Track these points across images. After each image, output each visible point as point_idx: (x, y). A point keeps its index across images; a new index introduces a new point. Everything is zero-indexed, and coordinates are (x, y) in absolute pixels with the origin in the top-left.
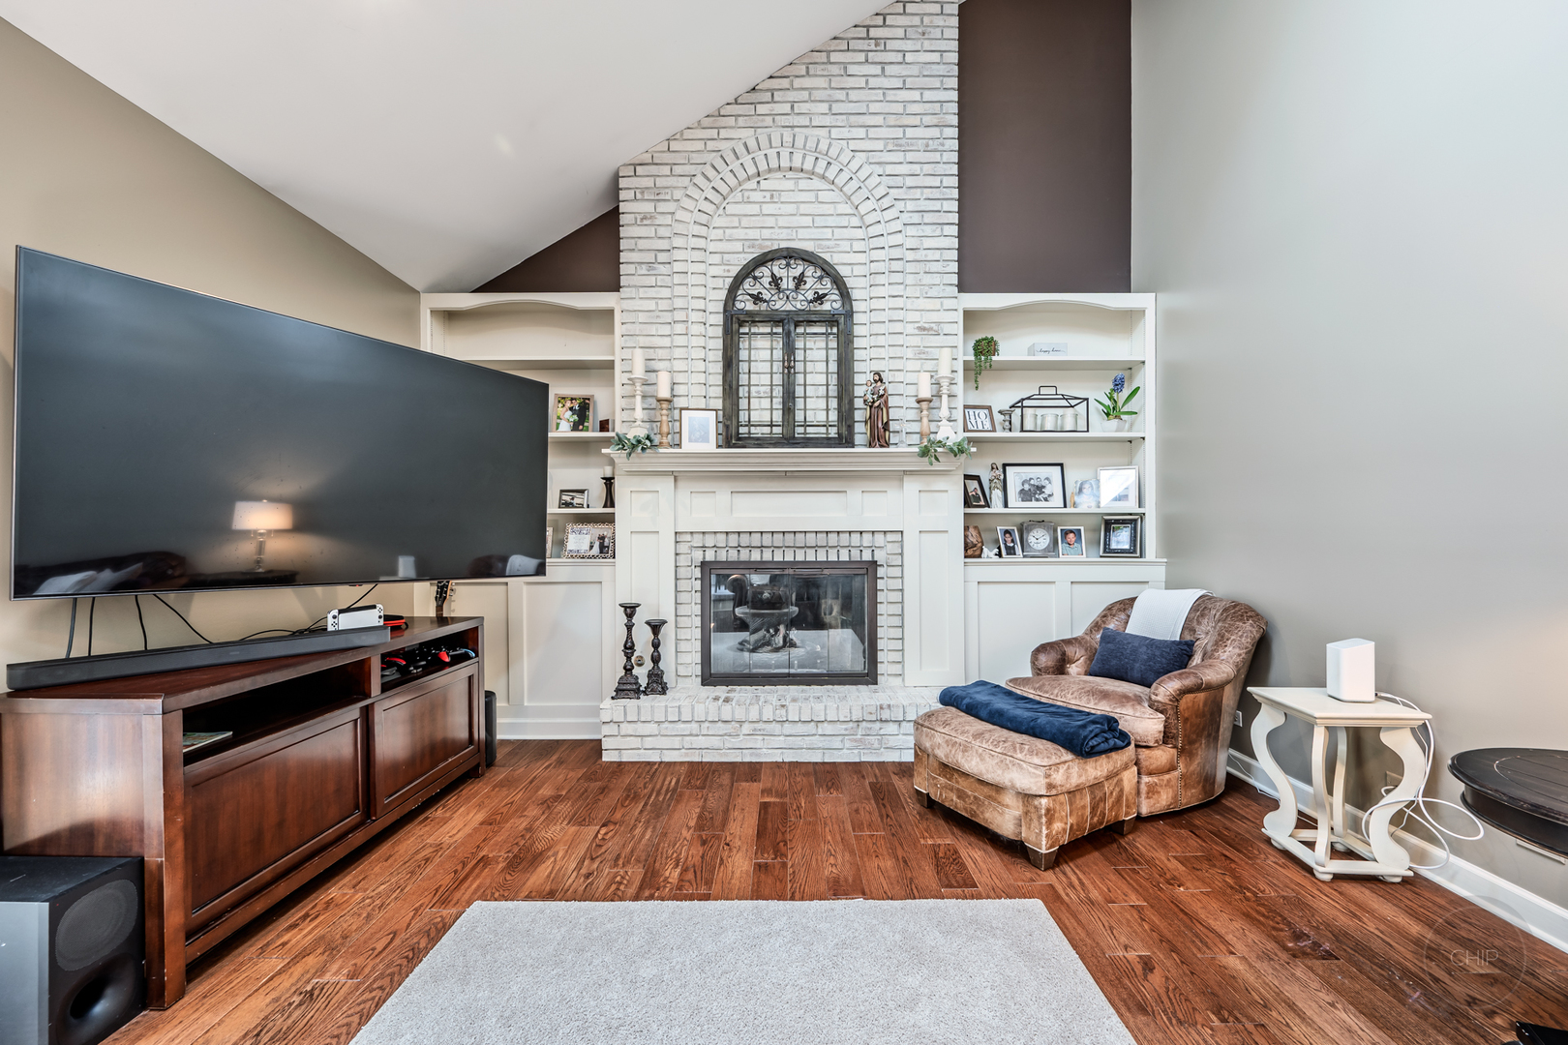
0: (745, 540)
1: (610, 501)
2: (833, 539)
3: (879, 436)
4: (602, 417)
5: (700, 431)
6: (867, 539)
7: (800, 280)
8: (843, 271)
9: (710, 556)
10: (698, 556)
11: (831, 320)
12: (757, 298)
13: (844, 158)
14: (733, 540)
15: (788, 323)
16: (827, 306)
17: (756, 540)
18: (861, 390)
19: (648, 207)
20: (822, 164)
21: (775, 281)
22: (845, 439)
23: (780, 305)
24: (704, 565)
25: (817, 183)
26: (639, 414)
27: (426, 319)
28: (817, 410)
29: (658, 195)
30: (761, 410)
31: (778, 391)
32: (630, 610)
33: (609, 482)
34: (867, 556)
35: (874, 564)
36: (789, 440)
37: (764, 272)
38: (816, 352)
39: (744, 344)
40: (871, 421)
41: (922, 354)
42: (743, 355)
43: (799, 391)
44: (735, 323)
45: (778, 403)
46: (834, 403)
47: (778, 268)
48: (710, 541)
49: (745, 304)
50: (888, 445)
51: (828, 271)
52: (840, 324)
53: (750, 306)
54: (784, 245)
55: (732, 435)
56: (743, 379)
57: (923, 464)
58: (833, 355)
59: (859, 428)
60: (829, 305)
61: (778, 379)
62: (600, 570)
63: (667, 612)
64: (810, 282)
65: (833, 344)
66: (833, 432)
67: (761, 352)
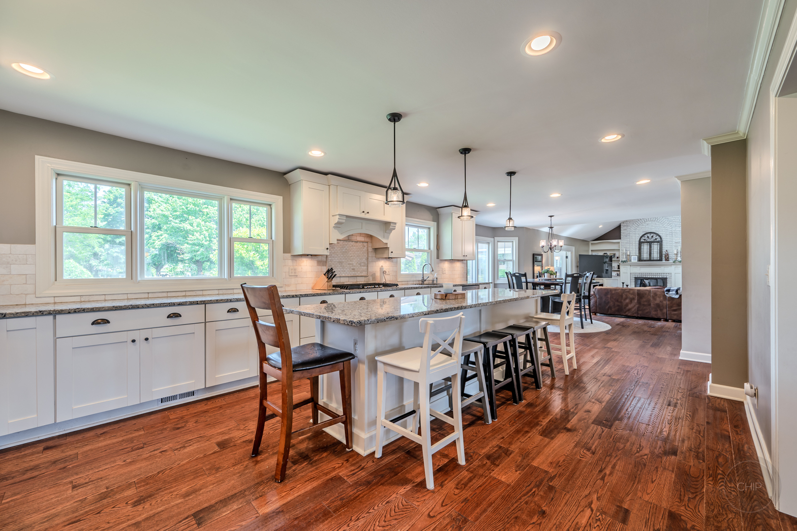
0: (642, 274)
1: (619, 268)
2: (658, 274)
3: (667, 259)
4: (617, 256)
5: (634, 259)
6: (665, 274)
7: (652, 237)
8: (660, 234)
9: (636, 276)
10: (634, 276)
11: (658, 242)
12: (645, 240)
13: (661, 218)
14: (640, 274)
15: (650, 243)
16: (657, 240)
17: (644, 274)
18: (664, 253)
19: (626, 228)
20: (656, 220)
21: (648, 237)
22: (661, 260)
23: (649, 240)
24: (635, 278)
25: (655, 222)
26: (624, 257)
27: (590, 244)
28: (656, 255)
29: (627, 226)
30: (645, 256)
31: (648, 253)
32: (623, 283)
33: (619, 266)
34: (665, 277)
35: (666, 278)
36: (650, 260)
37: (646, 236)
38: (656, 247)
39: (642, 246)
40: (665, 257)
41: (676, 246)
42: (642, 247)
43: (652, 252)
44: (640, 243)
45: (648, 254)
46: (659, 254)
47: (648, 235)
48: (636, 274)
49: (642, 240)
50: (668, 261)
51: (658, 235)
52: (660, 243)
53: (643, 241)
54: (650, 231)
55: (640, 259)
56: (642, 251)
57: (674, 264)
58: (659, 247)
59: (663, 258)
60: (659, 239)
61: (648, 251)
62: (618, 278)
63: (629, 284)
64: (654, 236)
65: (659, 245)
66: (658, 259)
67: (645, 247)
